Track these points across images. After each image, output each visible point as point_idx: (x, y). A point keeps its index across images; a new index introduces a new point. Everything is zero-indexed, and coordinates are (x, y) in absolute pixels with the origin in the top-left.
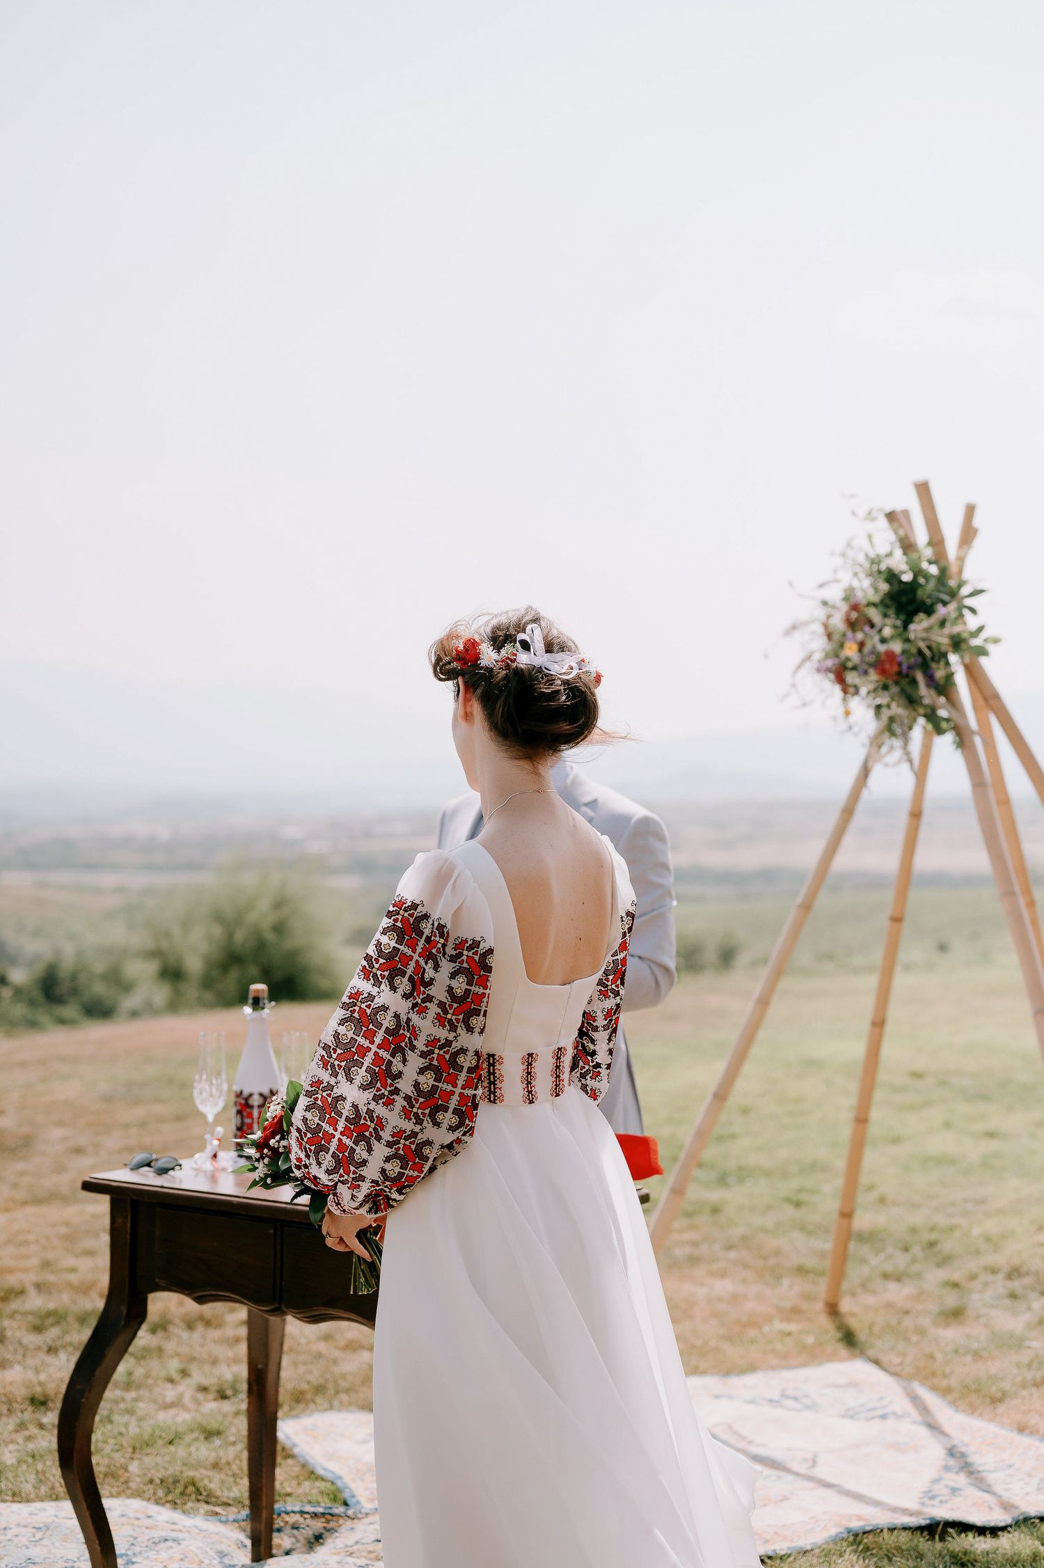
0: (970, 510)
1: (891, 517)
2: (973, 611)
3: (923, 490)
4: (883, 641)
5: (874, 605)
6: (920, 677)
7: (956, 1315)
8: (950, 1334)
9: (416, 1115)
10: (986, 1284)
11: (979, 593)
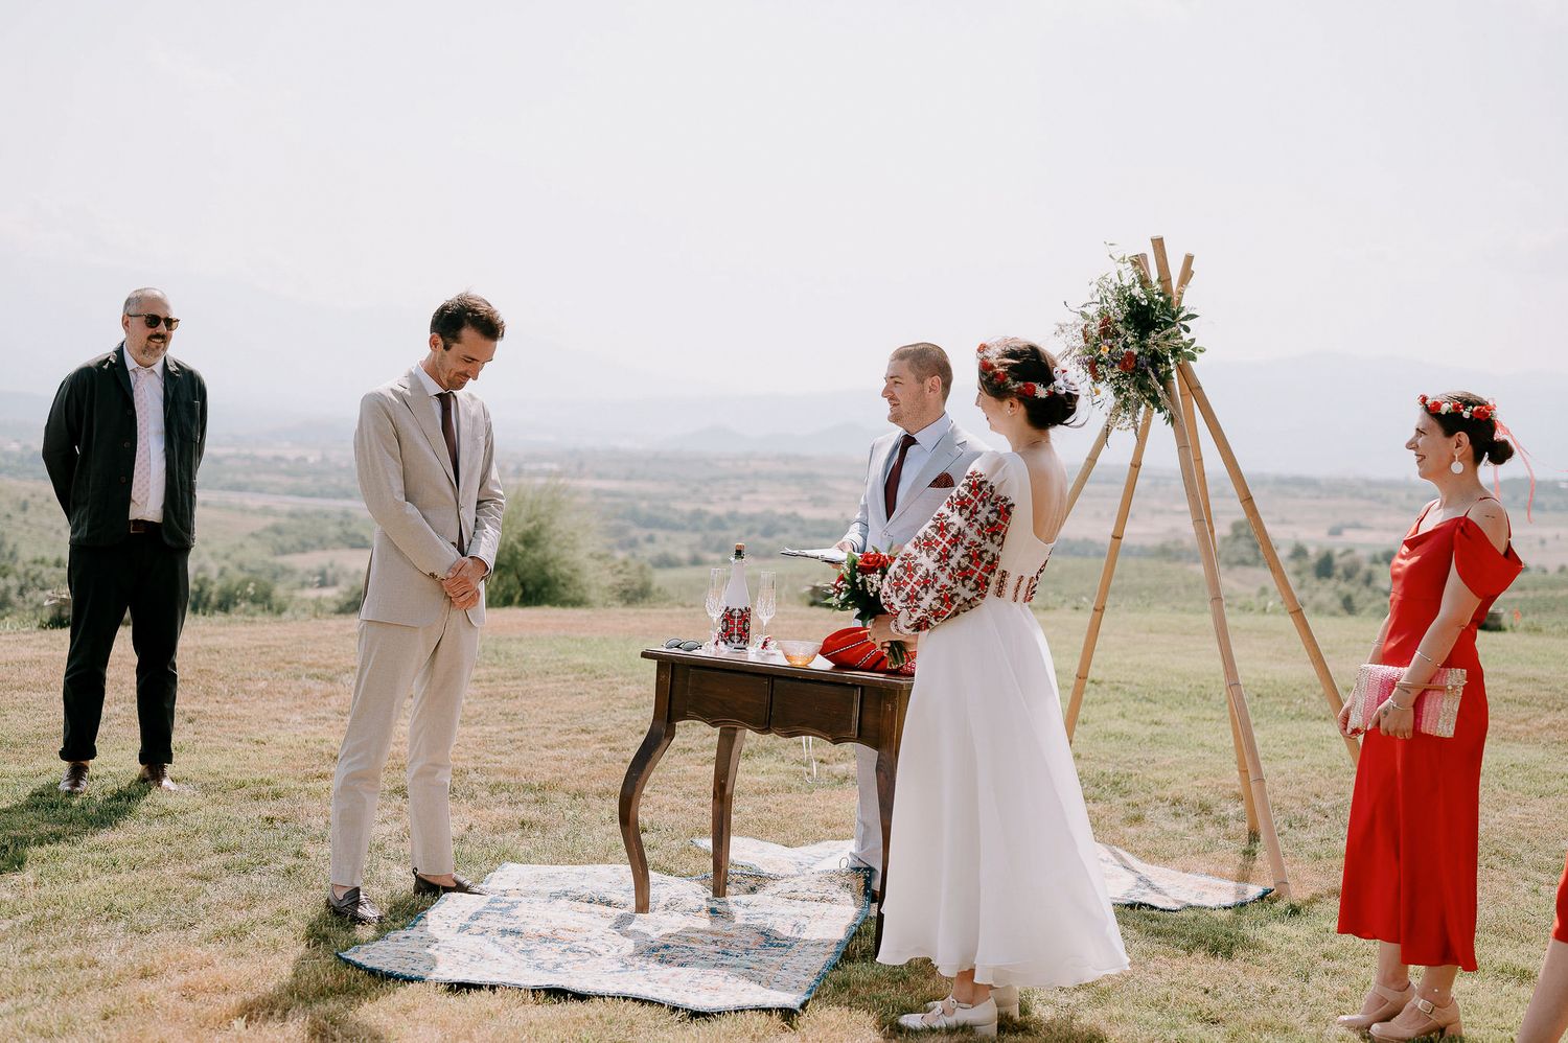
0: (1189, 259)
1: (1136, 260)
3: (1158, 244)
4: (1126, 345)
5: (1121, 321)
6: (1150, 371)
7: (1137, 820)
8: (1132, 831)
9: (955, 579)
10: (1157, 808)
11: (1193, 316)
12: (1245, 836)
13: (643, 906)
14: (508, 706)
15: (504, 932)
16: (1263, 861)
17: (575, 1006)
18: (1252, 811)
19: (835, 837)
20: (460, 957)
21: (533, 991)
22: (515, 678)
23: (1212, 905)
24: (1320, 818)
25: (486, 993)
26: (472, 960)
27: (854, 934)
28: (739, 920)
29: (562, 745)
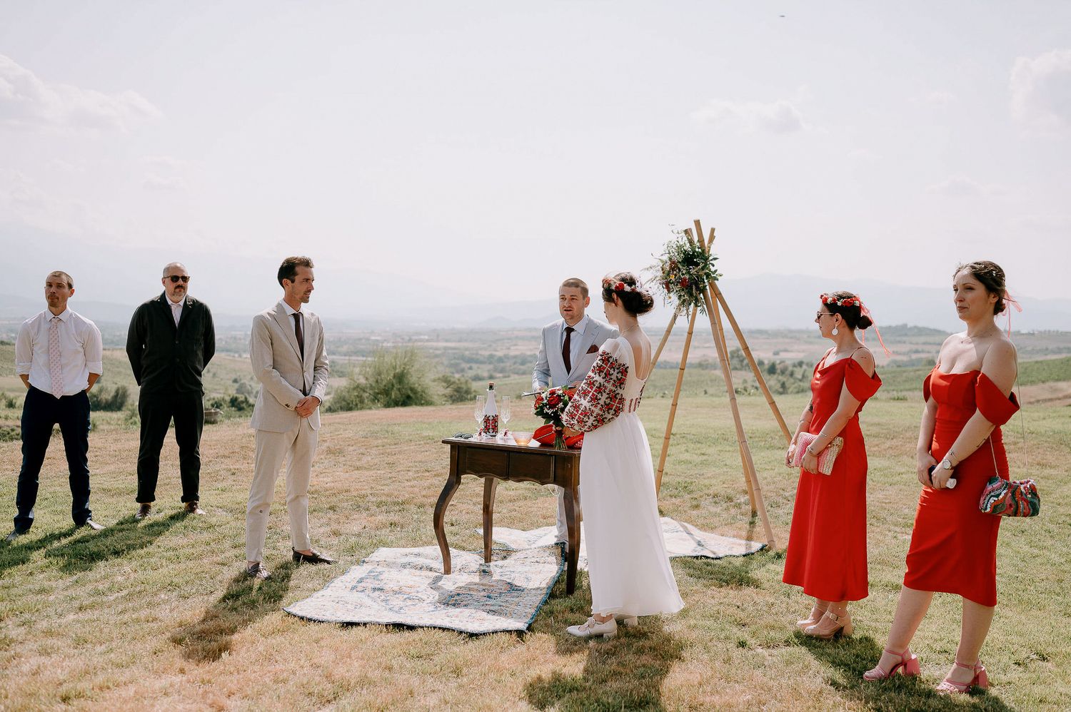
0: (713, 230)
1: (686, 232)
2: (713, 266)
3: (697, 223)
4: (683, 274)
5: (680, 262)
6: (694, 287)
7: (697, 507)
8: (695, 512)
10: (706, 499)
11: (715, 259)
12: (750, 513)
13: (448, 571)
14: (391, 459)
15: (374, 589)
16: (759, 528)
17: (407, 634)
18: (752, 501)
19: (548, 525)
20: (349, 606)
21: (386, 625)
22: (395, 444)
23: (737, 554)
24: (785, 501)
25: (361, 628)
26: (355, 608)
27: (556, 582)
28: (496, 577)
29: (414, 479)
